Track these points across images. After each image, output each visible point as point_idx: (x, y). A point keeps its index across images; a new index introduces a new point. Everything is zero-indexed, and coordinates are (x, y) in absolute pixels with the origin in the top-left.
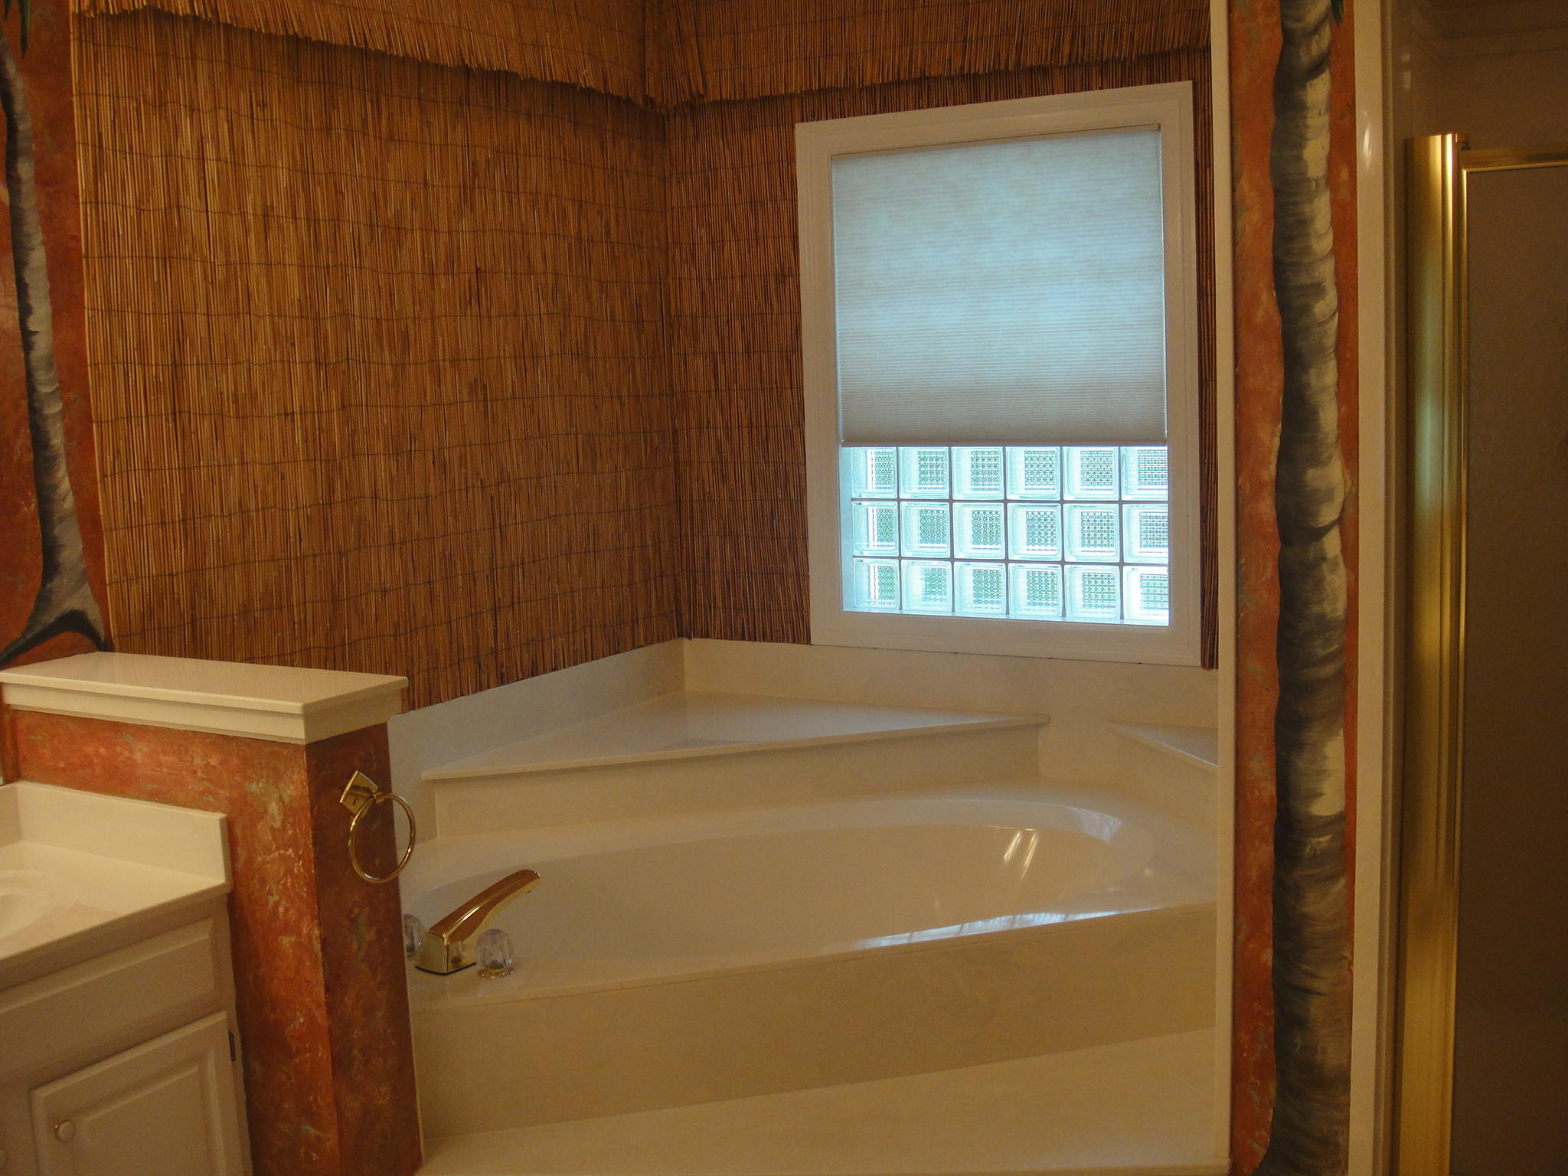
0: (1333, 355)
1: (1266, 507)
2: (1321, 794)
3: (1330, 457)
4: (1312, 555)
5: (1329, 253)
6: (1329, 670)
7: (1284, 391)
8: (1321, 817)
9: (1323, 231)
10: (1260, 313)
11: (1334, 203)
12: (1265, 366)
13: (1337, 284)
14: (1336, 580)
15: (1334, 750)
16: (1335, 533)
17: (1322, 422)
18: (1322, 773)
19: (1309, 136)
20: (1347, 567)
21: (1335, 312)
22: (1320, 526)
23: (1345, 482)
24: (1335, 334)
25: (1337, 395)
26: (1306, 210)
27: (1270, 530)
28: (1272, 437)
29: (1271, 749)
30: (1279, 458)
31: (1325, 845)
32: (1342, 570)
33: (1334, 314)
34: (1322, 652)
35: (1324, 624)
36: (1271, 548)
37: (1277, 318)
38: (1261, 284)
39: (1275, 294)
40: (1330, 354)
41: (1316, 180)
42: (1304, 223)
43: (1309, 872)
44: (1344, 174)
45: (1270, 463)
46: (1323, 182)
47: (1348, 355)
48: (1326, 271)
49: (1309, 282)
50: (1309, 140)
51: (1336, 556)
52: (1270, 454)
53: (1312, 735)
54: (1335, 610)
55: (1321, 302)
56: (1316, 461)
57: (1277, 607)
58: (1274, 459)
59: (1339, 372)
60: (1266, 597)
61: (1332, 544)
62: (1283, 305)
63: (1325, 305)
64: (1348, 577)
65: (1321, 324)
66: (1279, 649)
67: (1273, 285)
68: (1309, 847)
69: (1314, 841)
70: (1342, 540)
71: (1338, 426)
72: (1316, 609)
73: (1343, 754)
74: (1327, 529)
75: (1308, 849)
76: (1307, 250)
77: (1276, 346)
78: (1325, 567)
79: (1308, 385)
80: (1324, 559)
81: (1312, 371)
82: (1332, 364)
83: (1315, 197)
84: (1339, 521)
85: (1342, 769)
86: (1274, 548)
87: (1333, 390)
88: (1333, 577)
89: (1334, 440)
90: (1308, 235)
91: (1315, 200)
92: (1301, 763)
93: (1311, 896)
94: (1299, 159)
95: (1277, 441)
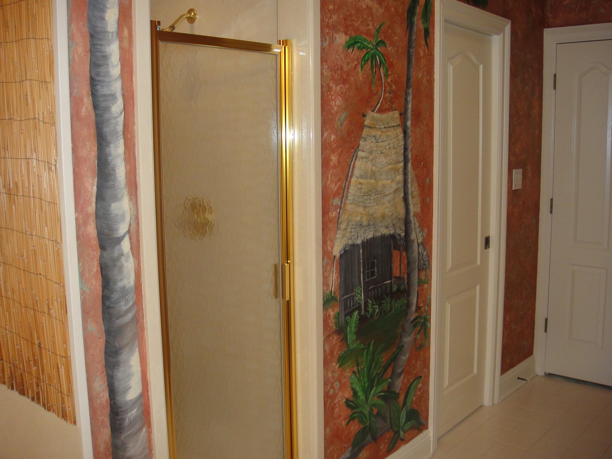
0: (122, 136)
1: (92, 230)
2: (130, 388)
3: (123, 196)
4: (116, 253)
5: (118, 77)
6: (130, 316)
7: (98, 158)
8: (131, 400)
9: (115, 64)
10: (84, 110)
11: (121, 48)
12: (87, 143)
13: (123, 95)
14: (129, 265)
15: (134, 360)
16: (127, 239)
17: (117, 175)
18: (130, 375)
19: (108, 6)
20: (134, 257)
21: (122, 111)
22: (119, 236)
23: (131, 209)
24: (123, 124)
25: (125, 160)
26: (107, 50)
27: (95, 243)
28: (92, 186)
29: (104, 372)
30: (97, 199)
31: (135, 414)
32: (131, 259)
33: (121, 113)
34: (125, 308)
35: (124, 291)
36: (95, 253)
37: (92, 113)
38: (84, 92)
39: (91, 98)
40: (120, 135)
41: (112, 33)
42: (105, 57)
43: (129, 433)
44: (126, 32)
45: (92, 202)
46: (115, 35)
47: (129, 136)
48: (117, 87)
49: (109, 92)
50: (109, 8)
51: (128, 252)
52: (92, 197)
53: (123, 356)
54: (129, 283)
55: (115, 105)
56: (116, 198)
57: (101, 288)
58: (94, 199)
59: (125, 146)
60: (94, 283)
61: (126, 245)
62: (96, 107)
63: (117, 107)
64: (134, 262)
65: (115, 118)
66: (103, 312)
67: (90, 93)
68: (127, 419)
69: (129, 415)
70: (130, 243)
71: (126, 177)
72: (120, 284)
73: (139, 361)
74: (123, 237)
75: (127, 421)
76: (107, 74)
77: (93, 131)
78: (123, 259)
79: (110, 154)
80: (122, 255)
81: (112, 146)
82: (121, 142)
83: (112, 43)
84: (129, 231)
85: (139, 369)
86: (97, 253)
87: (122, 156)
88: (127, 264)
89: (124, 185)
90: (108, 65)
91: (111, 45)
92: (119, 374)
93: (131, 445)
94: (103, 19)
95: (95, 188)
